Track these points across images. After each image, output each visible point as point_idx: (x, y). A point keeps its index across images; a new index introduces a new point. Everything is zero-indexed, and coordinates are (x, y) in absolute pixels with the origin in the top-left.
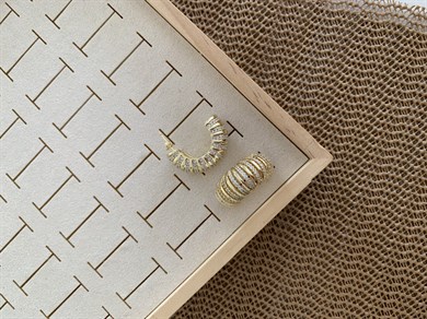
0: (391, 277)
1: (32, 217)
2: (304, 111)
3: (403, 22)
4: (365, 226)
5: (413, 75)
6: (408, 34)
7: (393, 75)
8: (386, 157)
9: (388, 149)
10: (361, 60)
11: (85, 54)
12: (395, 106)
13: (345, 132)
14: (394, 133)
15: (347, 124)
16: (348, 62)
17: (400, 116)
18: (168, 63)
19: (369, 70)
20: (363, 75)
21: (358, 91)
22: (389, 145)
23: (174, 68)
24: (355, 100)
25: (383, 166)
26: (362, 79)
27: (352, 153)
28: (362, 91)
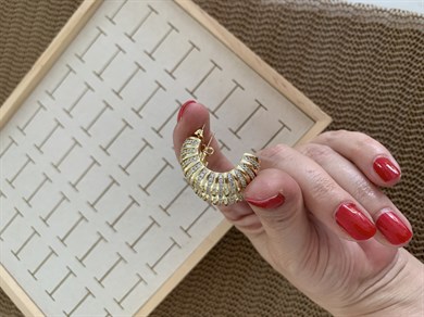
1: (119, 175)
2: (312, 92)
3: (384, 22)
5: (394, 60)
6: (388, 30)
7: (379, 61)
8: (376, 122)
9: (378, 116)
10: (354, 52)
11: (153, 59)
12: (382, 84)
13: (344, 105)
14: (382, 104)
15: (346, 99)
16: (344, 54)
17: (385, 91)
18: (212, 61)
19: (360, 58)
20: (356, 62)
21: (352, 75)
22: (379, 113)
23: (216, 65)
24: (351, 81)
25: (375, 129)
26: (355, 65)
27: (350, 120)
28: (356, 74)
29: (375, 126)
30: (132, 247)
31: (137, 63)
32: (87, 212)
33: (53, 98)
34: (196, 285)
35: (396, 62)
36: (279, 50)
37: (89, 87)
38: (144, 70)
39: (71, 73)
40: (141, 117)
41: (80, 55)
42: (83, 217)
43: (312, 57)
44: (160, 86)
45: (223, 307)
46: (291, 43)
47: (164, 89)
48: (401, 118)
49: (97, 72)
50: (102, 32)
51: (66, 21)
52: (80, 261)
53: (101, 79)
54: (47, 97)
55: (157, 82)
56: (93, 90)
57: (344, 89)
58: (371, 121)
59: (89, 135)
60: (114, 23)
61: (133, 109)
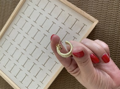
0: (117, 47)
1: (38, 45)
4: (109, 37)
5: (114, 3)
7: (110, 4)
8: (111, 22)
9: (111, 20)
10: (102, 3)
11: (44, 11)
12: (111, 11)
13: (101, 18)
14: (112, 16)
15: (101, 16)
16: (99, 3)
17: (113, 13)
18: (62, 9)
19: (104, 4)
20: (103, 5)
21: (102, 9)
22: (111, 19)
23: (63, 10)
24: (102, 11)
25: (111, 24)
26: (103, 6)
27: (103, 22)
28: (103, 9)
29: (111, 23)
30: (44, 65)
31: (40, 13)
32: (30, 57)
33: (17, 26)
34: (63, 75)
35: (115, 4)
36: (80, 5)
37: (27, 21)
38: (42, 14)
39: (21, 18)
40: (42, 28)
41: (23, 12)
42: (29, 59)
43: (90, 5)
44: (47, 18)
45: (72, 80)
46: (83, 2)
47: (49, 19)
48: (118, 20)
49: (29, 16)
50: (29, 5)
51: (18, 3)
52: (29, 71)
53: (30, 18)
54: (15, 25)
55: (46, 17)
56: (28, 22)
57: (100, 13)
58: (109, 22)
59: (28, 35)
60: (32, 2)
61: (40, 26)
